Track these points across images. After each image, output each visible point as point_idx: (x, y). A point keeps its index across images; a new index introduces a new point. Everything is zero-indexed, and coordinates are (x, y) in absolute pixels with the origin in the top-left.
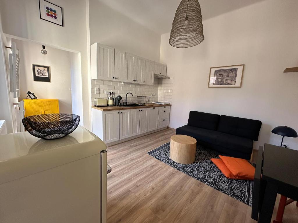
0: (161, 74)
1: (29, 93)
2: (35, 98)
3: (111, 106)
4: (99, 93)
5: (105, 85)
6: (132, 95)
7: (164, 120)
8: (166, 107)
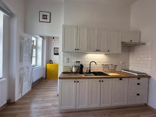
0: (131, 41)
1: (51, 61)
2: (52, 63)
3: (74, 73)
4: (68, 62)
5: (73, 55)
6: (96, 64)
7: (138, 95)
8: (141, 78)
